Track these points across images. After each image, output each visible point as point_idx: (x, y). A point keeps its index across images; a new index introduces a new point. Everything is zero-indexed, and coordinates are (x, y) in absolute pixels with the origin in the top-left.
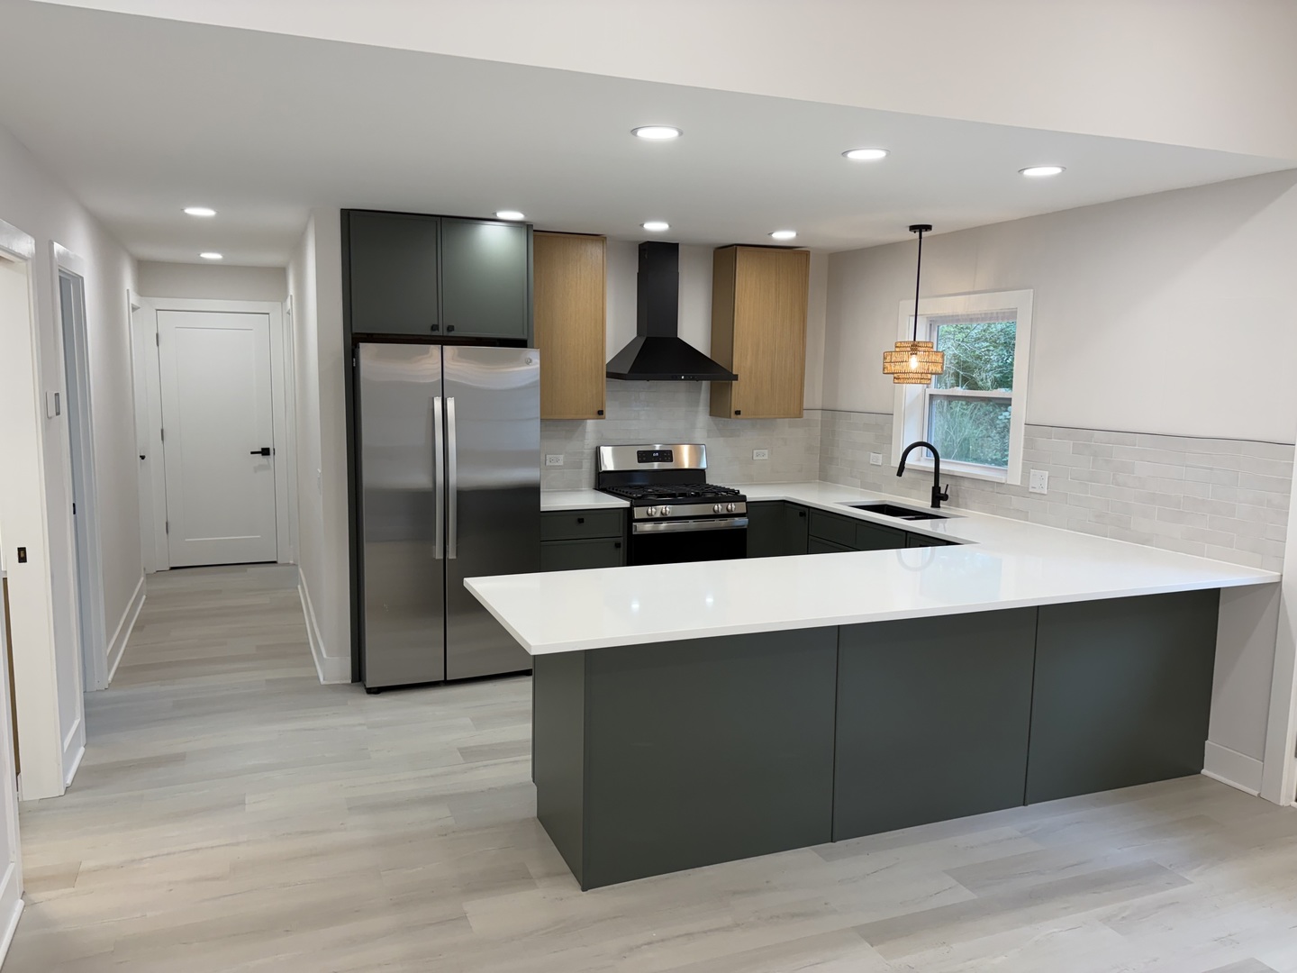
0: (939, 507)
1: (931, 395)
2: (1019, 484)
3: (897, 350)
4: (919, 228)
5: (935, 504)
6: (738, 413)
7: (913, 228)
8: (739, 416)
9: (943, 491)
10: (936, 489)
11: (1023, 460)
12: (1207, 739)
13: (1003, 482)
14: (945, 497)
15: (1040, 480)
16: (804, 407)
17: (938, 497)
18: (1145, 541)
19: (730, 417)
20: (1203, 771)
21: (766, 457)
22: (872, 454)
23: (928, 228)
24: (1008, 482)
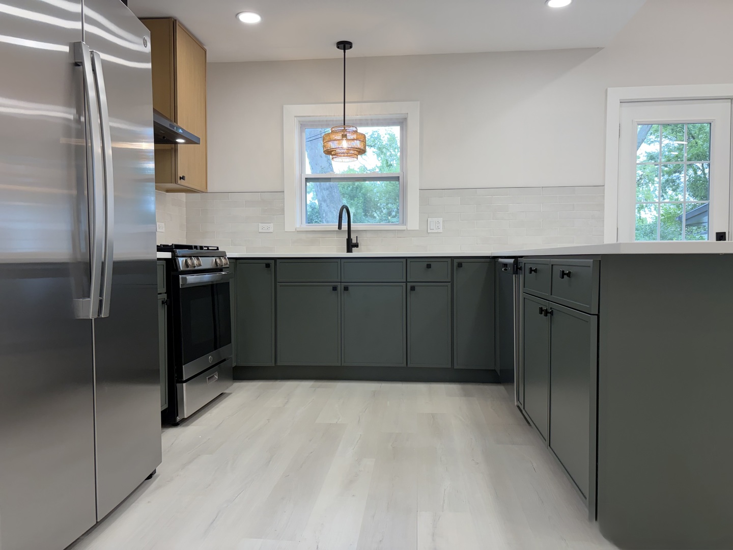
1: (306, 178)
2: (418, 229)
4: (344, 44)
5: (349, 250)
6: (183, 178)
10: (349, 240)
11: (420, 212)
14: (356, 245)
15: (436, 224)
16: (207, 183)
17: (350, 246)
22: (260, 224)
24: (408, 229)
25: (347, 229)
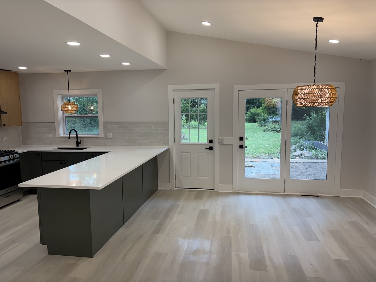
0: (79, 146)
1: (65, 117)
2: (103, 137)
3: (65, 104)
4: (68, 71)
5: (78, 145)
6: (4, 125)
7: (65, 71)
8: (5, 126)
9: (79, 142)
10: (77, 142)
11: (104, 131)
12: (158, 182)
13: (99, 137)
14: (80, 143)
15: (110, 135)
16: (23, 122)
17: (78, 144)
18: (140, 145)
19: (1, 127)
20: (158, 189)
21: (7, 140)
22: (47, 135)
23: (70, 71)
24: (100, 137)
25: (76, 137)
